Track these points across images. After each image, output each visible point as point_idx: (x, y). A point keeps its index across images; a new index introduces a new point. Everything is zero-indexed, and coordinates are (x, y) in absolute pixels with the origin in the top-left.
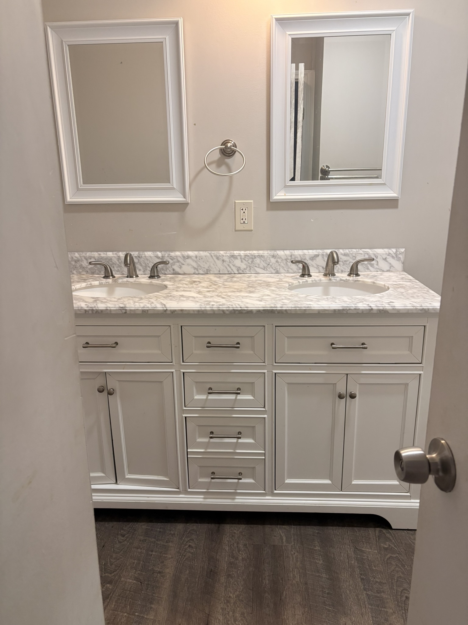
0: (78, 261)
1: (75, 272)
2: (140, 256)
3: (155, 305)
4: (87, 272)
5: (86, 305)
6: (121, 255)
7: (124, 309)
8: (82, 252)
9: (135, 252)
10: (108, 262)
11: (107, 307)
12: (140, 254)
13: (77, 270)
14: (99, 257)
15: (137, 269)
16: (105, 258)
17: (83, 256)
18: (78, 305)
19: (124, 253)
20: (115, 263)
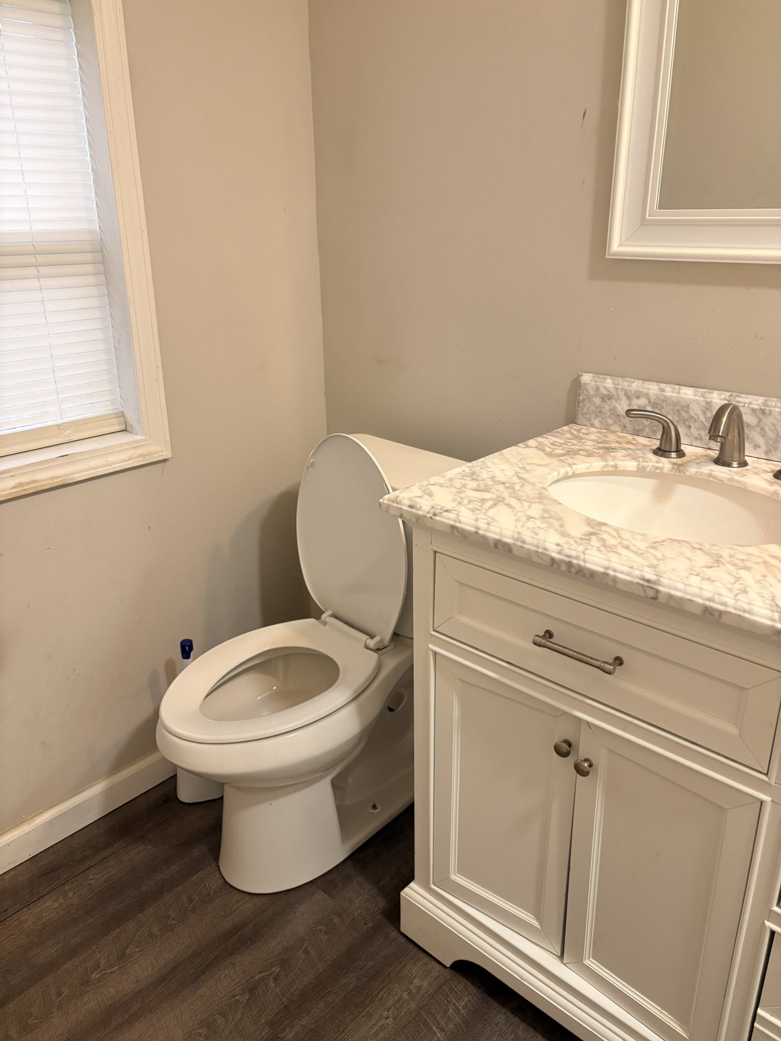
0: (610, 397)
1: (596, 422)
2: (768, 412)
3: (749, 604)
4: (625, 427)
5: (558, 545)
6: (714, 400)
7: (652, 588)
8: (623, 377)
9: (756, 397)
10: (678, 411)
11: (607, 568)
12: (768, 406)
13: (603, 419)
14: (660, 397)
15: (750, 443)
16: (673, 402)
17: (622, 389)
18: (538, 540)
19: (723, 397)
20: (696, 417)
